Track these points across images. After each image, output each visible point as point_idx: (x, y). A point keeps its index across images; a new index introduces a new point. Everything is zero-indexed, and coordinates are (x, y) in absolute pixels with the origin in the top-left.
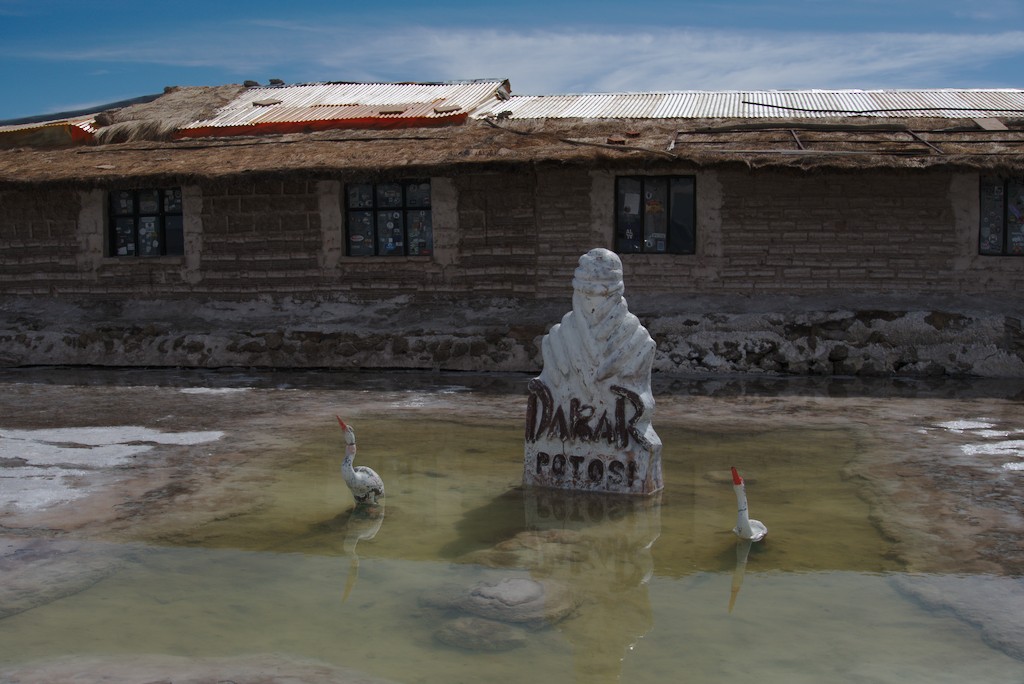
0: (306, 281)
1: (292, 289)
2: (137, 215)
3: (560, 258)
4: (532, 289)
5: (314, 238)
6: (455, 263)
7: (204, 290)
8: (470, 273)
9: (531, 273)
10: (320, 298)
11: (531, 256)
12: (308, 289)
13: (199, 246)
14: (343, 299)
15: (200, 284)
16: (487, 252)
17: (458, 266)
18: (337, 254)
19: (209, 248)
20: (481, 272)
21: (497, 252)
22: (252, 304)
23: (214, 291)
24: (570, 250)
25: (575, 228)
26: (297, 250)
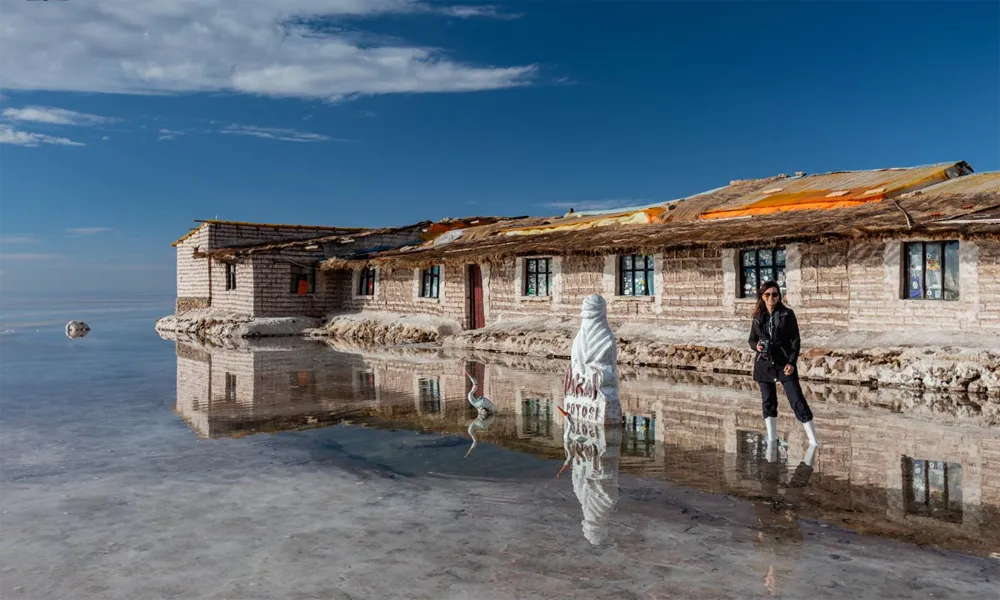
0: (717, 313)
1: (709, 319)
2: (634, 270)
3: (863, 302)
4: (846, 324)
5: (720, 286)
6: (800, 304)
7: (663, 318)
8: (809, 311)
9: (845, 312)
10: (723, 325)
11: (845, 300)
12: (717, 319)
13: (661, 291)
14: (735, 326)
15: (662, 314)
16: (818, 297)
17: (801, 307)
18: (733, 297)
19: (667, 291)
20: (815, 311)
21: (825, 297)
22: (685, 328)
23: (669, 318)
24: (870, 297)
25: (873, 280)
26: (710, 294)
